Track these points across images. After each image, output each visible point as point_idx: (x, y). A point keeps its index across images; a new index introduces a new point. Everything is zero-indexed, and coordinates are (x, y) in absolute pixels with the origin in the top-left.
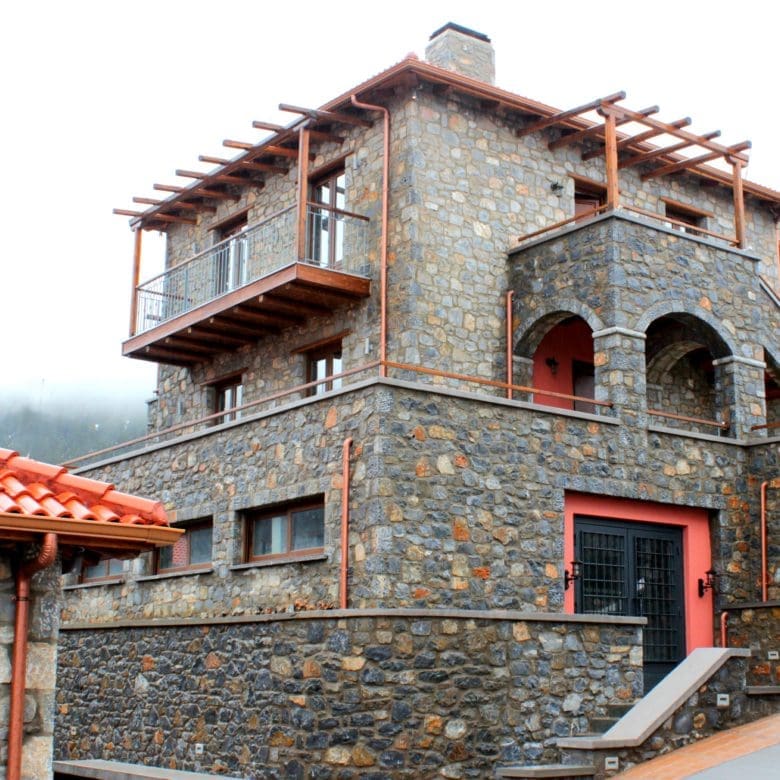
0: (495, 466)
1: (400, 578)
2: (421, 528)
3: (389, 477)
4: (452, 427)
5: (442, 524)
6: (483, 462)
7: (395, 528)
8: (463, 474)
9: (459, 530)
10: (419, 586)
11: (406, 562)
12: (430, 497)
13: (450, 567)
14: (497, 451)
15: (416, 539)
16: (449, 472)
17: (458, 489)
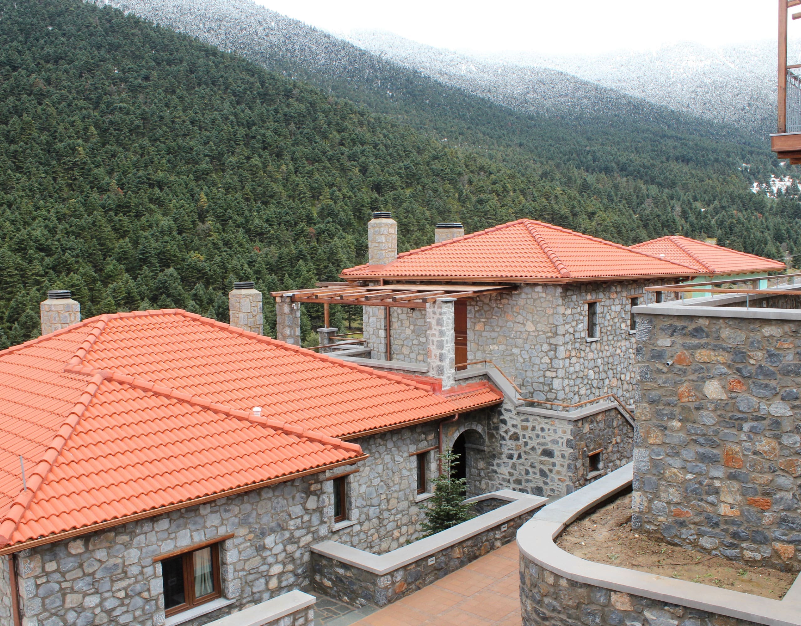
0: (784, 390)
1: (658, 497)
2: (684, 452)
3: (647, 402)
4: (724, 349)
5: (710, 449)
6: (766, 386)
7: (653, 450)
8: (739, 399)
9: (730, 458)
10: (679, 507)
11: (664, 483)
12: (694, 422)
13: (717, 492)
14: (787, 373)
15: (677, 463)
16: (719, 397)
17: (730, 414)
